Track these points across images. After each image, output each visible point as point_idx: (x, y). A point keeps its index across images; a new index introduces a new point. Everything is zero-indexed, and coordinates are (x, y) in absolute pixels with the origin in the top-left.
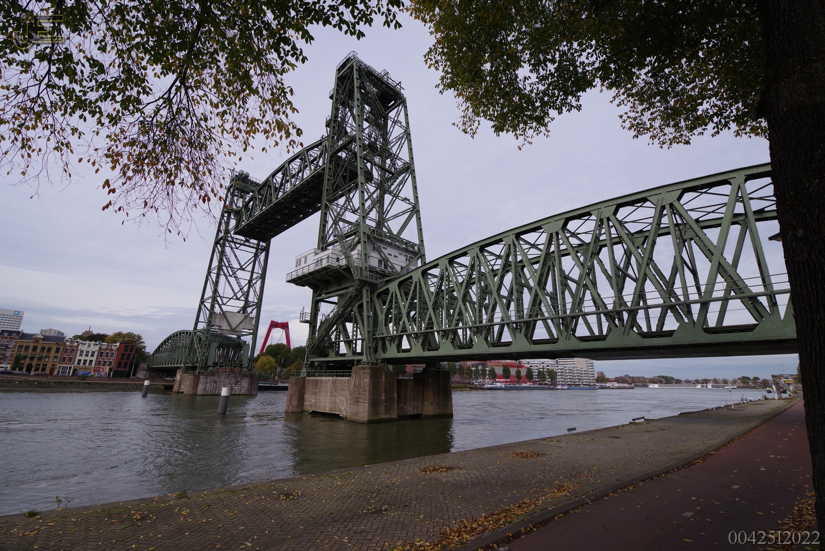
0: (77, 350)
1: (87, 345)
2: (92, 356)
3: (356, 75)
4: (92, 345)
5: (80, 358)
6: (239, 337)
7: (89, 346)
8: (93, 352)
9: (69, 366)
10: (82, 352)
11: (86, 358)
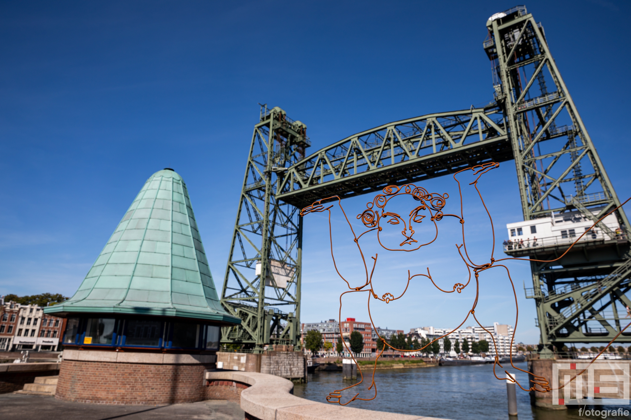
0: (18, 316)
9: (8, 337)
11: (28, 327)
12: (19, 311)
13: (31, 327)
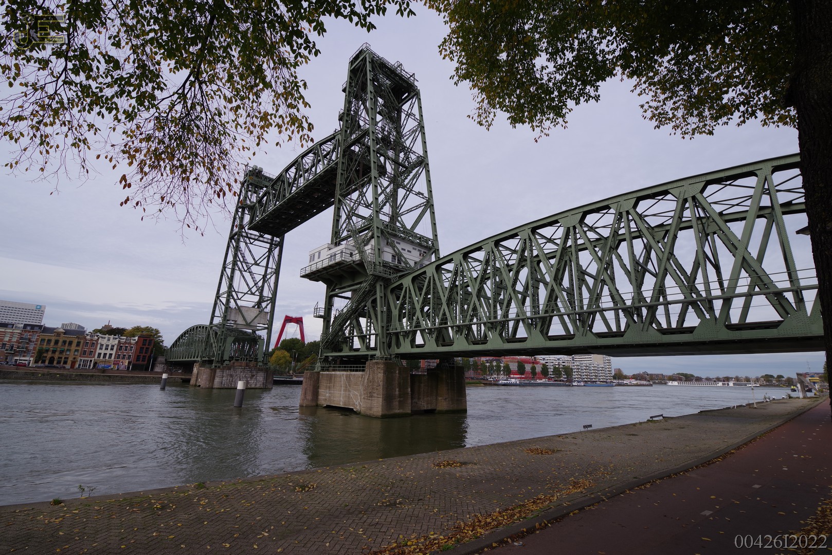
0: (97, 343)
1: (107, 339)
2: (112, 349)
3: (369, 67)
4: (111, 339)
5: (100, 351)
6: (254, 332)
7: (109, 340)
8: (113, 346)
9: (90, 359)
10: (102, 345)
11: (106, 352)
12: (98, 339)
13: (108, 352)
